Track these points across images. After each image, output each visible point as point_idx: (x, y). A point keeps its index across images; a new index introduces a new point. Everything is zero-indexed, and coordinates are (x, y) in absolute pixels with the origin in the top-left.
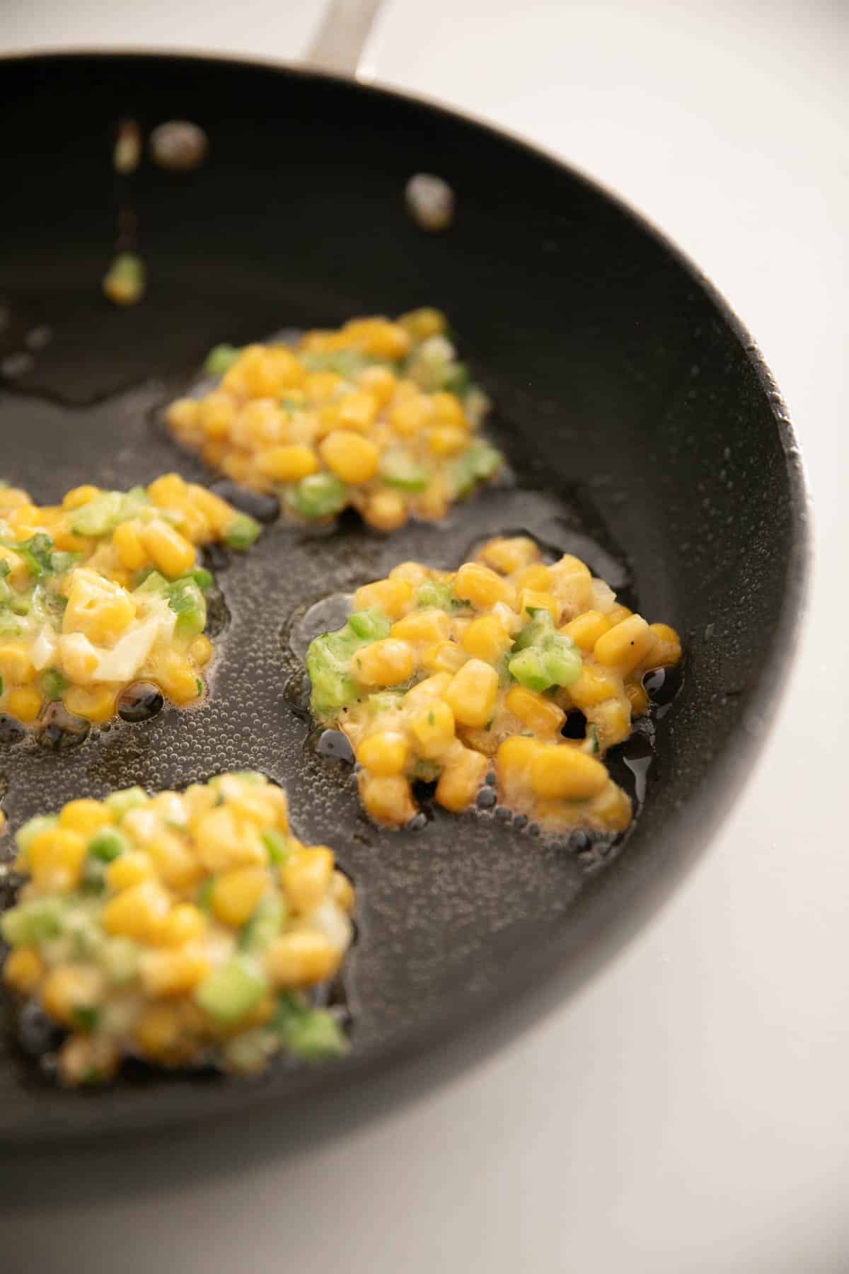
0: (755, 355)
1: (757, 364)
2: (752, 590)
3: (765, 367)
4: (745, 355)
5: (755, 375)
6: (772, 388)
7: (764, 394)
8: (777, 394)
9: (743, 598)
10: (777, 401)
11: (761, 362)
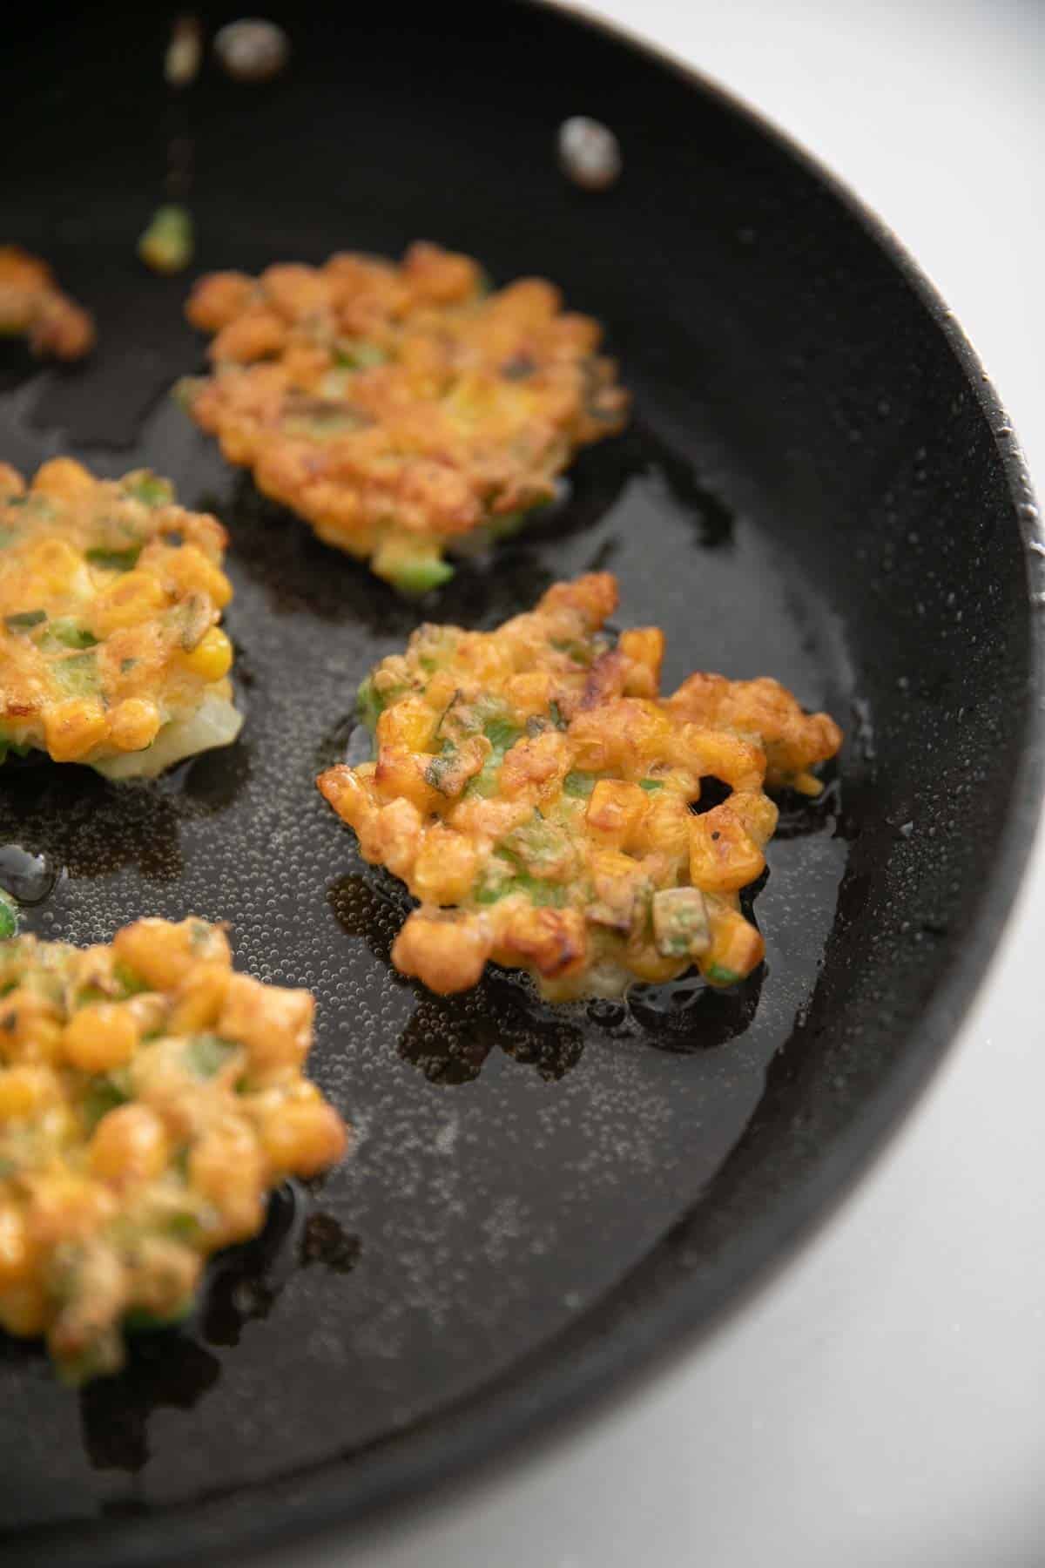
0: (1008, 446)
1: (1008, 460)
2: (973, 779)
3: (1021, 465)
4: (994, 442)
5: (1005, 475)
6: (1027, 499)
7: (1013, 508)
8: (1031, 508)
9: (960, 787)
10: (1030, 518)
11: (1015, 456)
